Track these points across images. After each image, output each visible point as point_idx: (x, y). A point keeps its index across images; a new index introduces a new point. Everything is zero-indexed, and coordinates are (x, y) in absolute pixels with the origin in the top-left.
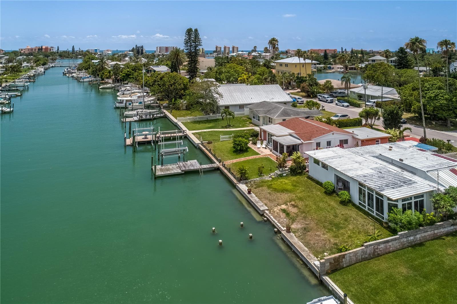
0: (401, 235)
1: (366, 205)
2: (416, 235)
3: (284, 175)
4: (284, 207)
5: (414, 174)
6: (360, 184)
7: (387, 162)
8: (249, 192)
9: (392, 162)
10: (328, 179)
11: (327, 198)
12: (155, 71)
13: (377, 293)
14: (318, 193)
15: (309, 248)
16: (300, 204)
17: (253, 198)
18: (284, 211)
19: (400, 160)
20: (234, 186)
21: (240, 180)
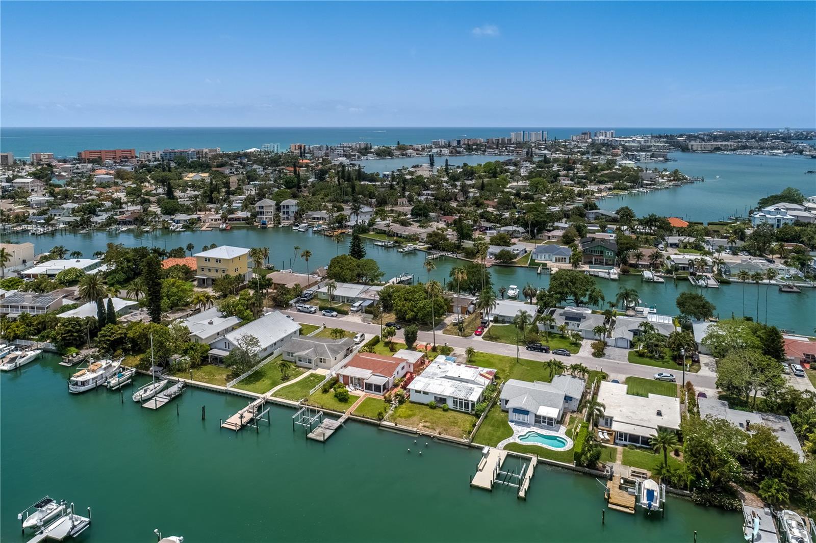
0: (483, 415)
2: (485, 413)
3: (397, 406)
4: (421, 424)
5: (468, 382)
6: (454, 398)
7: (450, 379)
8: (396, 425)
9: (453, 379)
10: (430, 400)
11: (435, 411)
13: (491, 440)
14: (428, 410)
15: (455, 437)
16: (426, 419)
17: (399, 426)
18: (424, 426)
19: (459, 376)
20: (379, 425)
21: (380, 420)
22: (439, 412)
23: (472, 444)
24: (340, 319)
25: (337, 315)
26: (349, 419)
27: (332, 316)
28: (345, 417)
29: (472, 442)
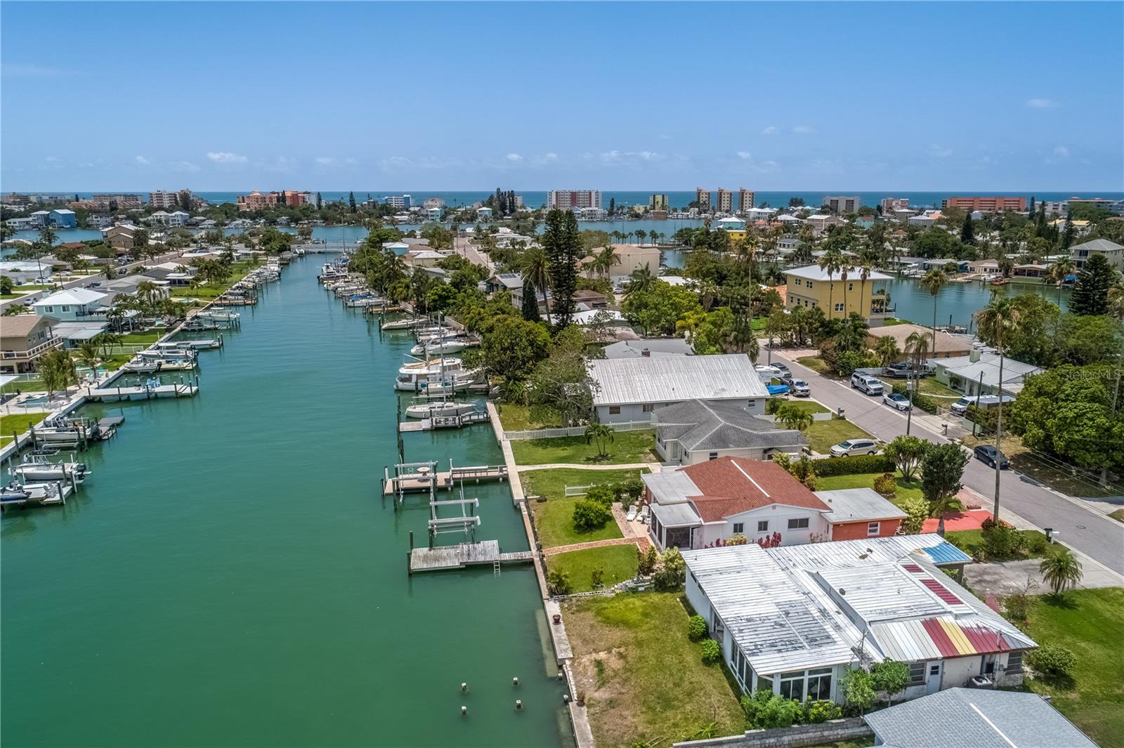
1: (737, 671)
4: (602, 655)
5: (854, 622)
7: (824, 589)
8: (556, 622)
11: (686, 647)
12: (505, 288)
14: (678, 635)
17: (559, 628)
19: (841, 591)
21: (556, 593)
24: (905, 416)
25: (906, 408)
26: (531, 563)
28: (531, 554)
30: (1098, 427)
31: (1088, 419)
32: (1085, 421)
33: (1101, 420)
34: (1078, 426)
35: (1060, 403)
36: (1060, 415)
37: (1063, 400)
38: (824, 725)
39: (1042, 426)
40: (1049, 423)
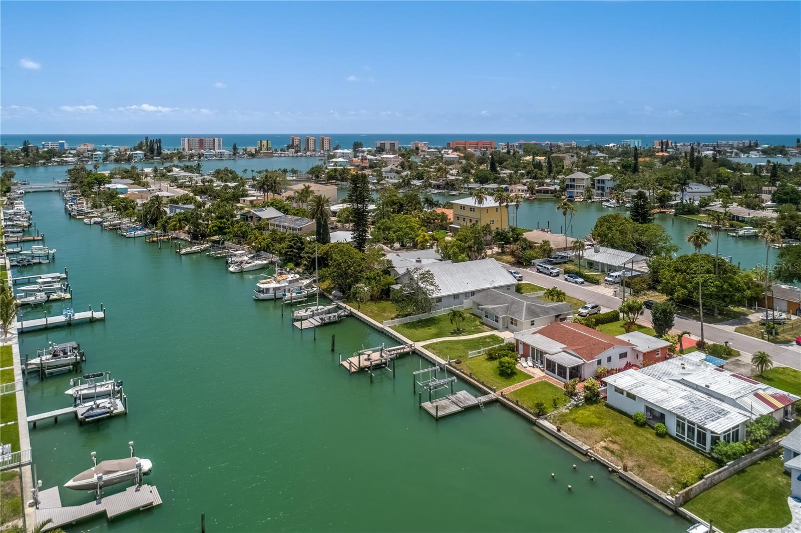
0: (730, 465)
1: (686, 437)
2: (739, 463)
3: (581, 404)
4: (603, 444)
5: (723, 401)
6: (678, 416)
7: (691, 387)
8: (559, 430)
9: (696, 388)
10: (638, 410)
11: (641, 431)
12: (260, 219)
13: (727, 517)
14: (629, 425)
15: (653, 485)
16: (618, 439)
17: (563, 434)
18: (606, 448)
19: (706, 386)
20: (534, 423)
21: (538, 415)
22: (647, 435)
23: (682, 509)
24: (584, 288)
25: (582, 283)
26: (497, 401)
27: (576, 282)
28: (493, 396)
29: (681, 506)
30: (717, 286)
31: (710, 282)
32: (709, 284)
33: (717, 283)
34: (706, 286)
35: (692, 275)
36: (695, 282)
37: (693, 274)
38: (752, 454)
39: (685, 287)
40: (689, 286)
